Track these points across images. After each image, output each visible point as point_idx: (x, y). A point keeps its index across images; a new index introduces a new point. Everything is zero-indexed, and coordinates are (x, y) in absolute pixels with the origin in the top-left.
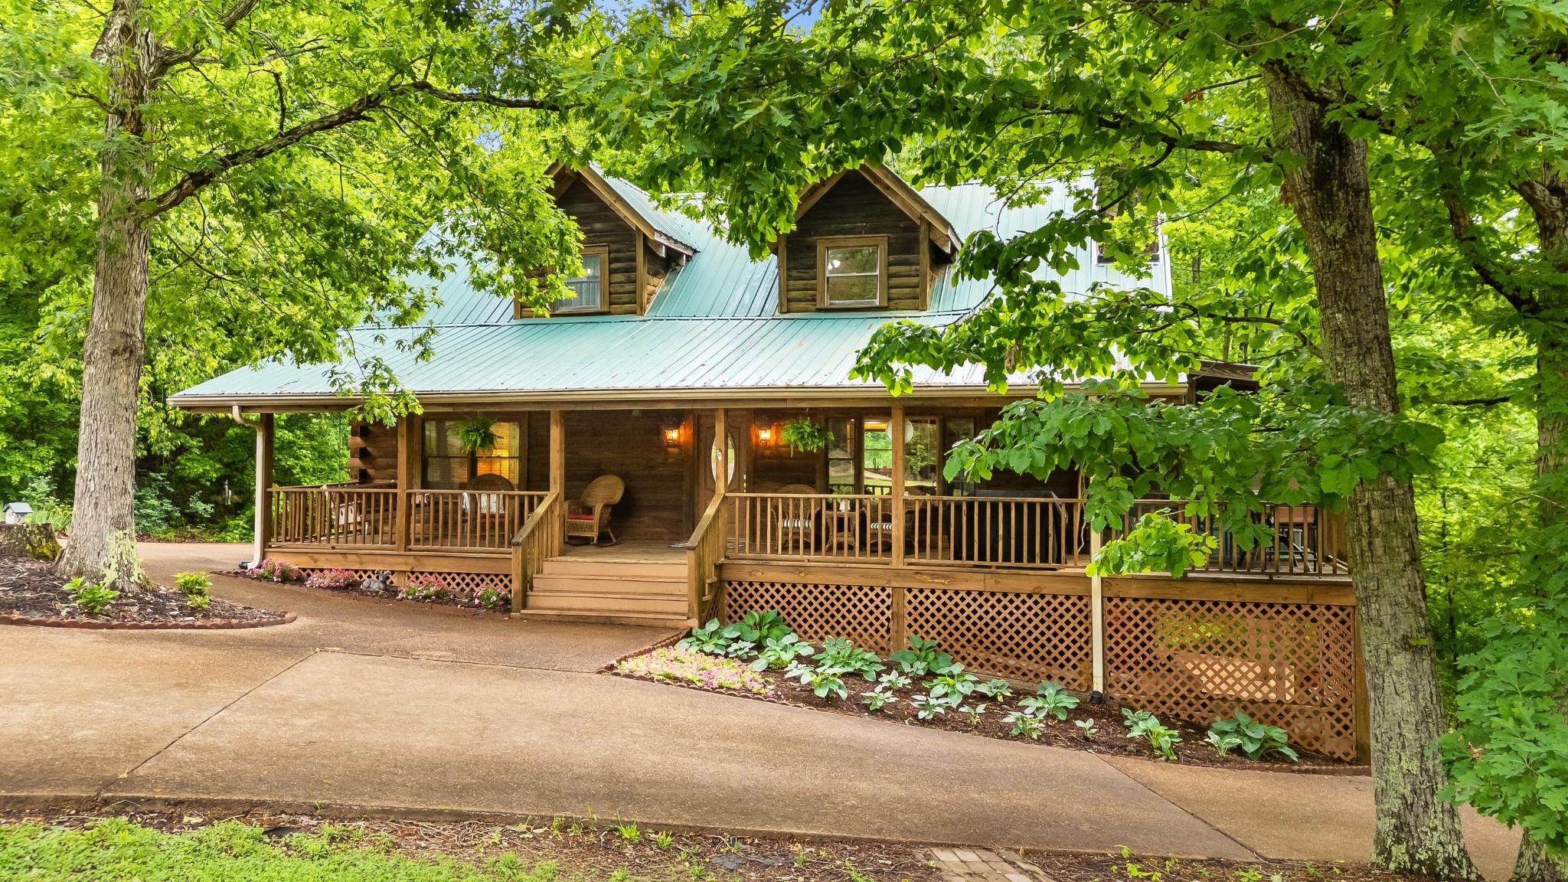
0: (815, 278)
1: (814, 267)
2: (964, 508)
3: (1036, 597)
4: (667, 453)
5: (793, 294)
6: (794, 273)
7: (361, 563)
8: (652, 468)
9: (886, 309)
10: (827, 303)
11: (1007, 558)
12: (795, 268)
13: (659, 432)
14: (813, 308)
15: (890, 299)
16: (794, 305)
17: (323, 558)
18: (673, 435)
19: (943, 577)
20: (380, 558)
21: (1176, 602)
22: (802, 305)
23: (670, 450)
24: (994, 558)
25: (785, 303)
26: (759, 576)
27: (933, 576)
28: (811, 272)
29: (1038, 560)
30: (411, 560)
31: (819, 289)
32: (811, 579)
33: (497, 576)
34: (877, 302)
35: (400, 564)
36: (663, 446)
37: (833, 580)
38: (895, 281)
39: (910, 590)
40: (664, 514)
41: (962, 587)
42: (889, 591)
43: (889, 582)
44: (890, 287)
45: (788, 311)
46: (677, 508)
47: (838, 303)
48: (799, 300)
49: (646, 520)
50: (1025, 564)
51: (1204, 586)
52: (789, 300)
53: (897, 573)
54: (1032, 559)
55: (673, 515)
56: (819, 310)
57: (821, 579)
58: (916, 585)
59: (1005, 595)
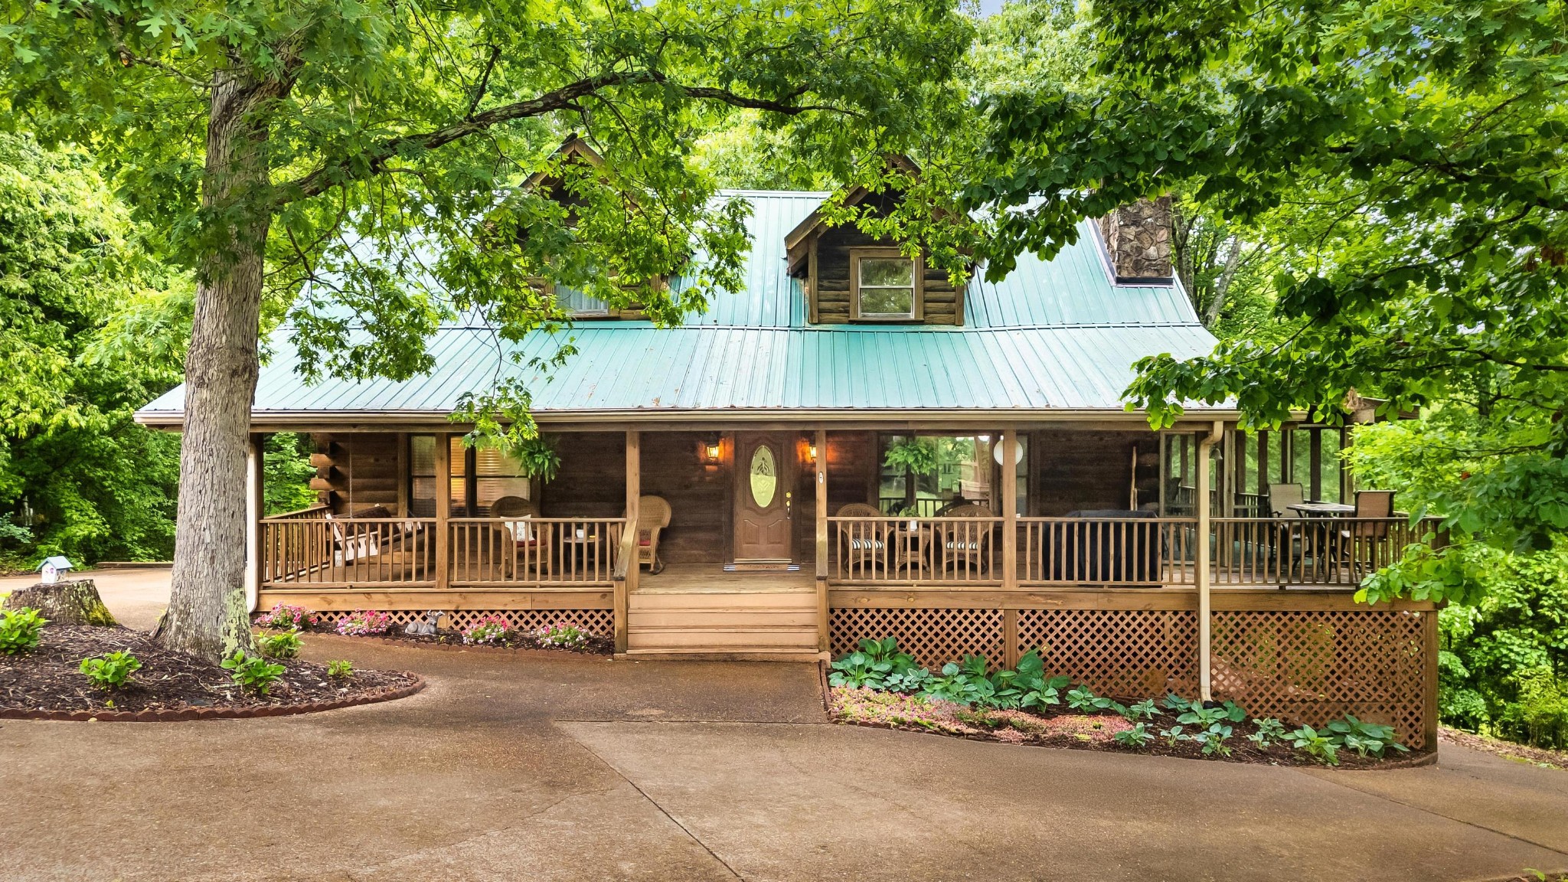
0: (848, 289)
1: (846, 277)
2: (1076, 528)
3: (1146, 614)
4: (704, 470)
5: (825, 305)
6: (825, 283)
7: (391, 603)
8: (687, 487)
9: (921, 323)
10: (860, 316)
11: (1117, 577)
12: (827, 278)
13: (694, 449)
14: (845, 319)
15: (925, 313)
16: (826, 317)
17: (338, 598)
18: (714, 452)
19: (1057, 598)
20: (413, 596)
21: (1273, 613)
22: (834, 316)
23: (708, 467)
24: (1105, 577)
25: (816, 313)
26: (865, 602)
27: (1047, 596)
28: (844, 282)
29: (1147, 577)
30: (456, 597)
31: (853, 302)
32: (920, 604)
33: (563, 611)
34: (912, 316)
35: (443, 602)
36: (700, 465)
37: (942, 603)
38: (931, 295)
39: (1022, 612)
40: (702, 536)
41: (1076, 606)
42: (1001, 613)
43: (1002, 603)
44: (926, 301)
45: (819, 323)
46: (716, 528)
47: (871, 316)
48: (830, 311)
49: (680, 541)
50: (1135, 582)
51: (1300, 597)
52: (820, 311)
53: (1010, 595)
54: (1141, 577)
55: (712, 536)
56: (852, 322)
57: (930, 603)
58: (1028, 607)
59: (1116, 613)
